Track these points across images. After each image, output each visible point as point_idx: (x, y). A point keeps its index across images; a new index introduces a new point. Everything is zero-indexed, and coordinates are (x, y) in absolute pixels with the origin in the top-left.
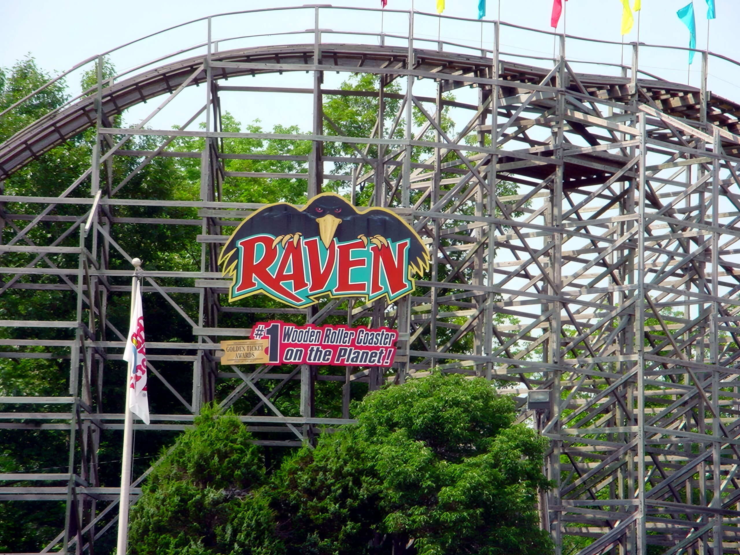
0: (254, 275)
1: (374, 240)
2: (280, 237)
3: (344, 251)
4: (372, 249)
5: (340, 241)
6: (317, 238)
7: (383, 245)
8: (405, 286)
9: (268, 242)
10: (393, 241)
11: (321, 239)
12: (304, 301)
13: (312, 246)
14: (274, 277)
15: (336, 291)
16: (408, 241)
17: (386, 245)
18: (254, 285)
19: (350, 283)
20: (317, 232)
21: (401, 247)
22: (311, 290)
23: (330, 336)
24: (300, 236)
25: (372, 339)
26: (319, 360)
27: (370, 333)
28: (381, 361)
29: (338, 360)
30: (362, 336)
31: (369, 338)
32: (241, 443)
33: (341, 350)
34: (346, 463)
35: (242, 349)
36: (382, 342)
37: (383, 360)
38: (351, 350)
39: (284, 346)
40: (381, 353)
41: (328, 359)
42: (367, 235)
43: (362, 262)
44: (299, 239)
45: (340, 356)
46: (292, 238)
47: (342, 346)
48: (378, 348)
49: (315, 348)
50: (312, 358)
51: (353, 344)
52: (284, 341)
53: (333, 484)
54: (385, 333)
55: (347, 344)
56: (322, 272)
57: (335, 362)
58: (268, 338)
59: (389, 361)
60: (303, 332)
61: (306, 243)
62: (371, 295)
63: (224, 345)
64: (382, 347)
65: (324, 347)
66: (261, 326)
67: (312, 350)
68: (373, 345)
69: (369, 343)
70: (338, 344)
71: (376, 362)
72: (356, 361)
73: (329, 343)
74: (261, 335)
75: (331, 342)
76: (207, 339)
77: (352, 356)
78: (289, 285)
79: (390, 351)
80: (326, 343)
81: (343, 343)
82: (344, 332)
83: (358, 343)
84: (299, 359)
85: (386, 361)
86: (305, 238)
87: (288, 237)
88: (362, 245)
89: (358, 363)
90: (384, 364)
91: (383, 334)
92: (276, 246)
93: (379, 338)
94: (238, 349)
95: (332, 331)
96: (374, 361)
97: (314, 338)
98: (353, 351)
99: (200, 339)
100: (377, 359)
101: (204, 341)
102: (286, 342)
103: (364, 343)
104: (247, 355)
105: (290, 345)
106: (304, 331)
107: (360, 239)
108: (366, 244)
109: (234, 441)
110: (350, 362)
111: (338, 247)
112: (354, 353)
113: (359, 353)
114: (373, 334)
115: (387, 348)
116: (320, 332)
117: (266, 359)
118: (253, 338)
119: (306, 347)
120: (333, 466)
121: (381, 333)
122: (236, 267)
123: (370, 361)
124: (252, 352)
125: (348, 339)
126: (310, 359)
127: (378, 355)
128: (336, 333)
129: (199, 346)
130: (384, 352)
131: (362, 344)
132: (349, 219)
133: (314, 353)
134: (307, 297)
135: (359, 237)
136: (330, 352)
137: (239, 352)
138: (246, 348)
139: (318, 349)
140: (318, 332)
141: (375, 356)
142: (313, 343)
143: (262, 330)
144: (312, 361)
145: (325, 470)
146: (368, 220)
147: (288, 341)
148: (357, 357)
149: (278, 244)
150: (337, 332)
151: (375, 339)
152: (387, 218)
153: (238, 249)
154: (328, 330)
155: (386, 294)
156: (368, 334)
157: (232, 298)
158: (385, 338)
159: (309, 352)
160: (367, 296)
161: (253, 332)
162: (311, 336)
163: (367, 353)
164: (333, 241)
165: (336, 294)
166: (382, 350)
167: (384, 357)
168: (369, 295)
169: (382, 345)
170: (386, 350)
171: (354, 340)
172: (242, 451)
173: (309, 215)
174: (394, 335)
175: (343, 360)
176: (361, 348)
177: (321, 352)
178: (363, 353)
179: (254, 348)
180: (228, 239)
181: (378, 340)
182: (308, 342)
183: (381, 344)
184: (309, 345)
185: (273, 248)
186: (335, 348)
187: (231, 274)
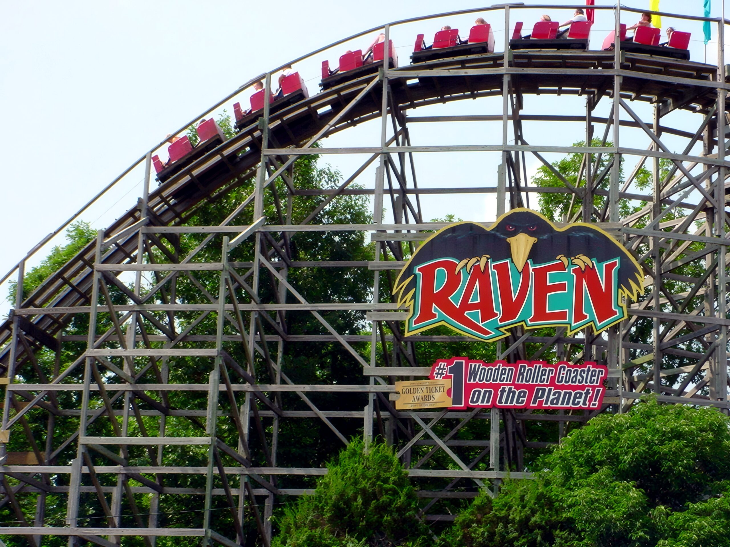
0: (434, 305)
1: (576, 261)
2: (465, 261)
3: (540, 275)
4: (574, 271)
5: (535, 262)
6: (508, 261)
7: (587, 266)
8: (615, 313)
9: (450, 267)
10: (600, 261)
11: (513, 262)
12: (494, 333)
13: (503, 271)
14: (458, 307)
15: (531, 321)
16: (617, 260)
17: (591, 267)
18: (435, 316)
19: (547, 312)
20: (507, 253)
21: (609, 268)
22: (501, 321)
23: (525, 374)
24: (488, 259)
25: (576, 376)
26: (512, 402)
27: (573, 370)
28: (587, 403)
29: (534, 403)
30: (563, 374)
31: (572, 375)
32: (394, 483)
33: (538, 390)
34: (533, 512)
35: (420, 391)
36: (588, 380)
37: (590, 401)
38: (550, 390)
39: (469, 387)
40: (587, 393)
41: (523, 401)
42: (568, 256)
43: (562, 287)
44: (487, 262)
45: (536, 397)
46: (478, 261)
47: (539, 385)
48: (583, 388)
49: (507, 388)
50: (503, 401)
51: (552, 383)
52: (470, 380)
53: (516, 539)
54: (591, 369)
55: (545, 383)
56: (514, 299)
57: (531, 405)
58: (450, 377)
59: (597, 403)
60: (492, 369)
61: (495, 267)
62: (573, 325)
63: (399, 386)
64: (589, 386)
65: (518, 387)
66: (442, 364)
67: (503, 391)
68: (577, 384)
69: (572, 382)
70: (534, 383)
71: (581, 404)
72: (557, 403)
73: (524, 382)
74: (442, 374)
75: (526, 381)
76: (380, 380)
77: (552, 397)
78: (475, 316)
79: (598, 391)
80: (520, 383)
81: (541, 381)
82: (541, 369)
83: (558, 382)
84: (488, 402)
85: (593, 402)
86: (494, 261)
87: (474, 260)
88: (561, 267)
89: (559, 405)
90: (591, 406)
91: (589, 370)
92: (460, 271)
93: (585, 375)
94: (416, 391)
95: (527, 368)
96: (579, 402)
97: (506, 376)
98: (552, 392)
99: (372, 380)
100: (582, 400)
101: (376, 383)
102: (472, 382)
103: (566, 382)
104: (426, 398)
105: (477, 385)
106: (494, 369)
107: (560, 259)
108: (566, 266)
109: (386, 481)
110: (549, 404)
111: (533, 270)
112: (554, 394)
113: (560, 393)
114: (577, 371)
115: (594, 388)
116: (512, 370)
117: (448, 403)
118: (433, 378)
119: (496, 387)
120: (516, 515)
121: (586, 369)
122: (414, 297)
123: (573, 403)
124: (431, 394)
125: (546, 377)
126: (500, 402)
127: (584, 396)
128: (531, 370)
129: (371, 388)
130: (591, 392)
131: (563, 382)
132: (545, 237)
133: (505, 394)
134: (497, 329)
135: (558, 258)
136: (525, 393)
137: (416, 394)
138: (425, 390)
139: (510, 389)
140: (509, 369)
141: (580, 397)
142: (504, 382)
143: (443, 369)
144: (503, 404)
145: (506, 520)
146: (569, 238)
147: (474, 380)
148: (558, 399)
149: (462, 268)
150: (533, 369)
151: (579, 377)
152: (591, 235)
153: (416, 276)
154: (521, 367)
155: (592, 323)
156: (571, 371)
157: (409, 332)
158: (592, 376)
159: (499, 393)
160: (568, 326)
161: (433, 370)
162: (502, 374)
163: (570, 394)
164: (527, 263)
165: (530, 324)
166: (588, 390)
167: (591, 398)
168: (570, 324)
169: (589, 383)
170: (593, 390)
171: (553, 378)
172: (395, 493)
173: (498, 234)
174: (602, 371)
175: (541, 403)
176: (563, 387)
177: (514, 393)
178: (565, 393)
179: (434, 390)
180: (404, 265)
181: (583, 377)
182: (498, 381)
183: (586, 382)
184: (499, 385)
185: (456, 273)
186: (531, 388)
187: (407, 304)
